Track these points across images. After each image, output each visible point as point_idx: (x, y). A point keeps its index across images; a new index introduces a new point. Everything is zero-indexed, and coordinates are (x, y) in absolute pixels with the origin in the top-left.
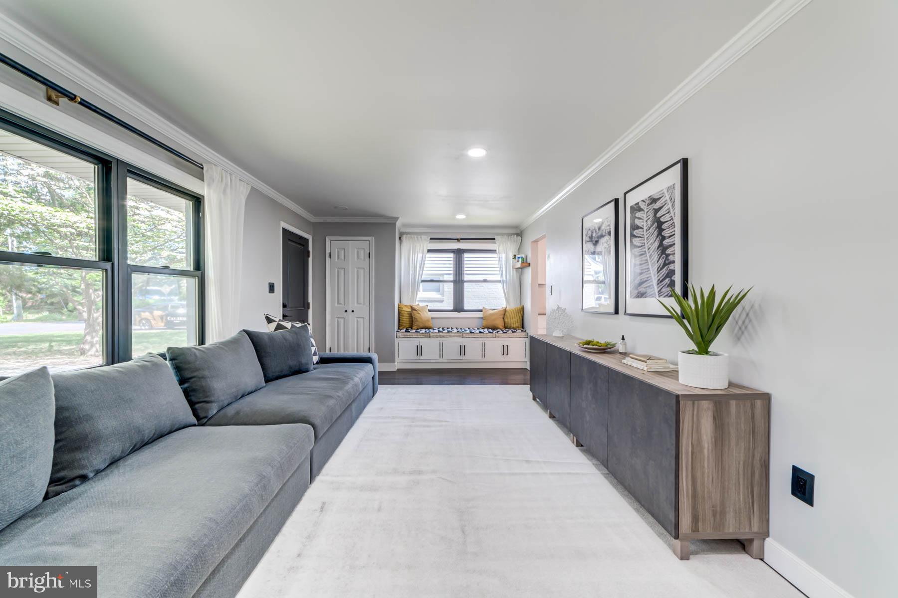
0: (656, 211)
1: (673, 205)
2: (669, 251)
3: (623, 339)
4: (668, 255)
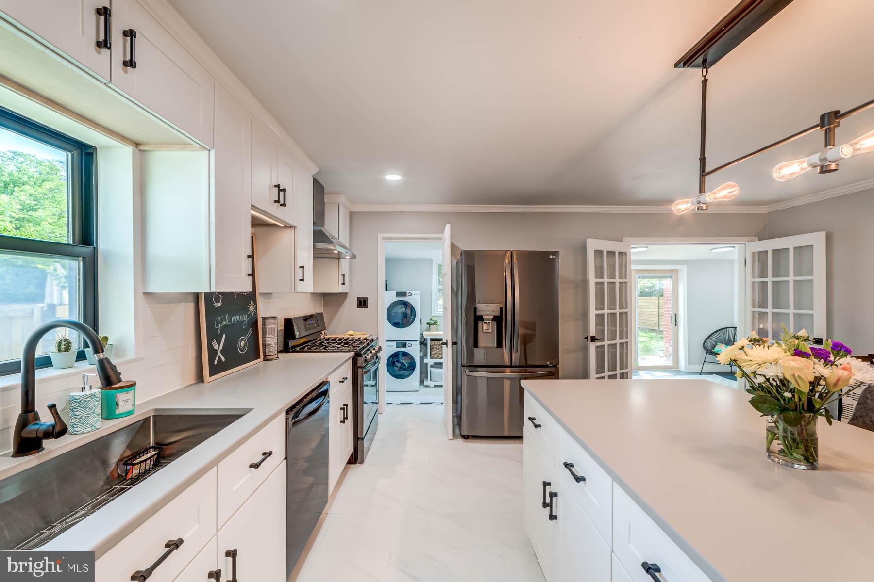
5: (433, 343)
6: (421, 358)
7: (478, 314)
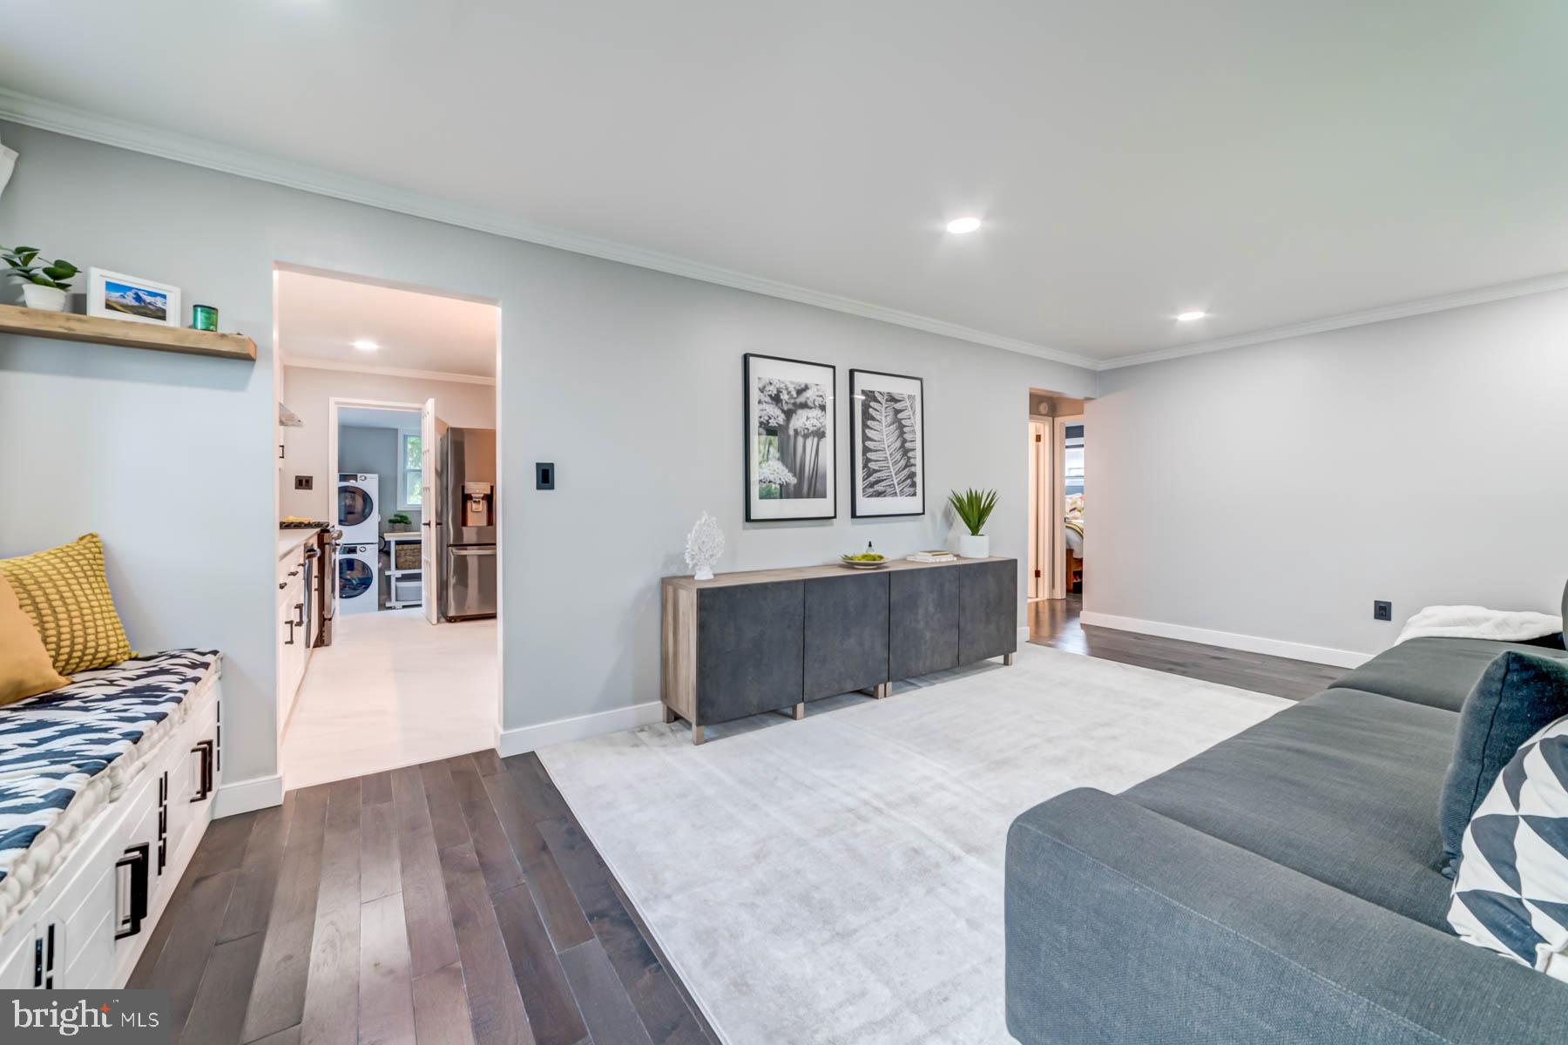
0: (897, 412)
1: (914, 413)
2: (910, 454)
3: (870, 545)
4: (909, 458)
5: (400, 547)
6: (381, 571)
7: (466, 492)
